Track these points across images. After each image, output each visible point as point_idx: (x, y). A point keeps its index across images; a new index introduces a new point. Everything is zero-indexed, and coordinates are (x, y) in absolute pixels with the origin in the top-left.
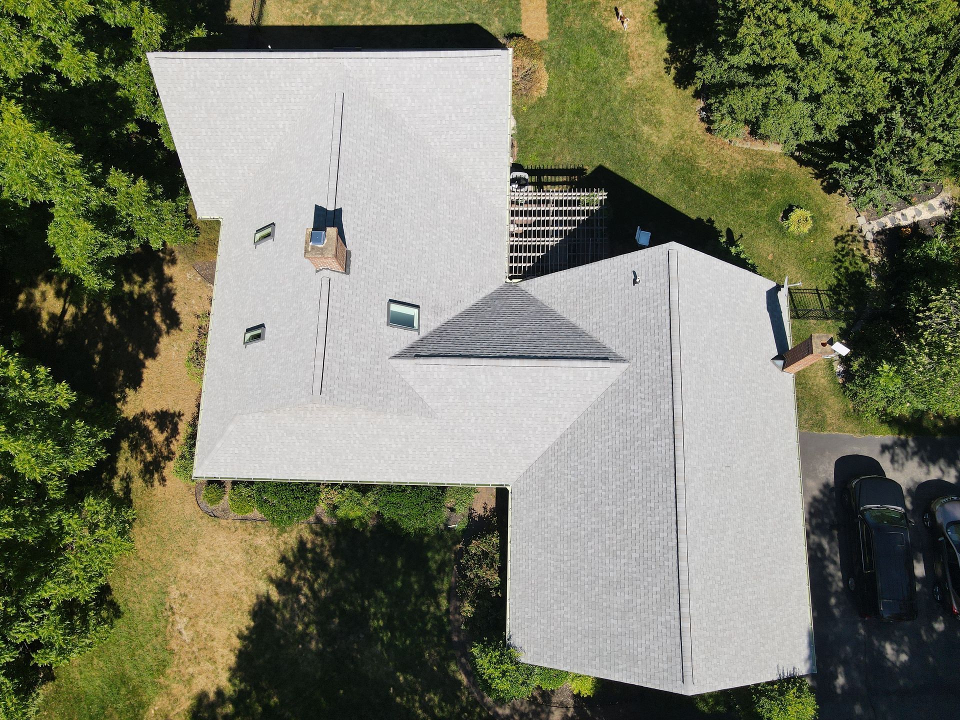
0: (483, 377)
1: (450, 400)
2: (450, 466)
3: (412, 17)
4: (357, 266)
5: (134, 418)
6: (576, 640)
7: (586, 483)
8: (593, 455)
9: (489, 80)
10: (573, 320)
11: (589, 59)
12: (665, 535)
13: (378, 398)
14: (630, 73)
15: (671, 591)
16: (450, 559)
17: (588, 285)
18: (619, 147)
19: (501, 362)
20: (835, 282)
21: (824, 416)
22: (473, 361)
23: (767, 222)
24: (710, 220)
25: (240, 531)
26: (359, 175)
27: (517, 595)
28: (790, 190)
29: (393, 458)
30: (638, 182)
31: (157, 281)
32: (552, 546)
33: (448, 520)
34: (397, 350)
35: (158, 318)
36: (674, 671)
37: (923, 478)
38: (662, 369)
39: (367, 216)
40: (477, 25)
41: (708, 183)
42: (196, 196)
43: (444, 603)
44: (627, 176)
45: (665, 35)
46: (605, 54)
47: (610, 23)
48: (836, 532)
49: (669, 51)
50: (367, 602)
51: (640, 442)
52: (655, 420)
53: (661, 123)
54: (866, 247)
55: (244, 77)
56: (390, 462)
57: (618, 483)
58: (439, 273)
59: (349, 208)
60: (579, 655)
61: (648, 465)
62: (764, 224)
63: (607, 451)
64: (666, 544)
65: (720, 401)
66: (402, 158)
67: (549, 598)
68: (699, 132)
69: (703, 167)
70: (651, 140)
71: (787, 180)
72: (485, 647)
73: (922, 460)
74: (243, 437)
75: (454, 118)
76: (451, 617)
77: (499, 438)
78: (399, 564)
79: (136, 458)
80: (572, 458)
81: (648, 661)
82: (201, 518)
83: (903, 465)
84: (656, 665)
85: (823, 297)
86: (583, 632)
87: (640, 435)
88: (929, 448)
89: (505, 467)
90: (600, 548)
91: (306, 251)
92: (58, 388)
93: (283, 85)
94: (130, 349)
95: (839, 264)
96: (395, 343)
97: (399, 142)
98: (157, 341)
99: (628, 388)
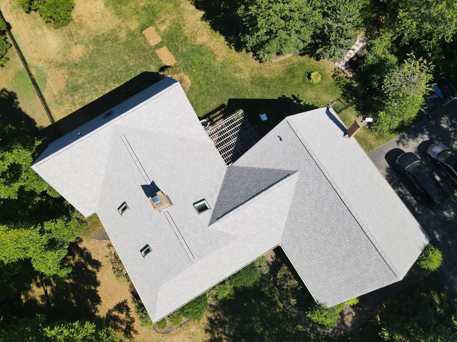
0: (247, 210)
1: (240, 227)
2: (253, 251)
3: (117, 83)
4: (173, 199)
5: (107, 315)
6: (345, 286)
7: (310, 226)
8: (306, 213)
9: (177, 96)
10: (265, 167)
11: (198, 61)
12: (354, 227)
13: (214, 245)
14: (217, 57)
15: (370, 246)
16: (272, 286)
17: (262, 151)
18: (231, 88)
19: (251, 201)
20: (342, 92)
21: (370, 144)
22: (241, 207)
23: (304, 84)
24: (283, 96)
25: (182, 331)
26: (150, 163)
27: (310, 283)
28: (304, 67)
29: (230, 263)
30: (247, 97)
31: (79, 253)
32: (312, 257)
33: (261, 272)
34: (208, 221)
35: (90, 268)
36: (390, 275)
37: (418, 145)
38: (313, 166)
39: (164, 177)
40: (145, 72)
41: (274, 82)
42: (81, 210)
43: (280, 305)
44: (241, 97)
45: (221, 35)
46: (203, 55)
47: (197, 42)
48: (401, 183)
49: (226, 41)
50: (251, 325)
51: (322, 198)
52: (323, 187)
53: (241, 69)
54: (344, 73)
55: (77, 152)
56: (230, 265)
57: (323, 218)
58: (203, 181)
59: (156, 179)
60: (350, 291)
61: (331, 205)
62: (303, 86)
63: (311, 209)
64: (356, 230)
65: (339, 164)
66: (161, 146)
67: (324, 277)
68: (258, 65)
69: (268, 77)
70: (242, 78)
71: (301, 65)
72: (311, 311)
73: (413, 138)
74: (166, 294)
75: (171, 118)
76: (287, 308)
77: (266, 229)
78: (253, 301)
79: (119, 332)
80: (298, 219)
81: (378, 277)
82: (163, 337)
83: (407, 144)
84: (382, 277)
85: (342, 100)
86: (346, 282)
87: (320, 196)
88: (412, 133)
89: (274, 238)
90: (332, 247)
91: (154, 207)
92: (85, 326)
93: (95, 146)
94: (86, 288)
95: (339, 84)
96: (205, 219)
97: (155, 140)
98: (96, 277)
99: (304, 181)
